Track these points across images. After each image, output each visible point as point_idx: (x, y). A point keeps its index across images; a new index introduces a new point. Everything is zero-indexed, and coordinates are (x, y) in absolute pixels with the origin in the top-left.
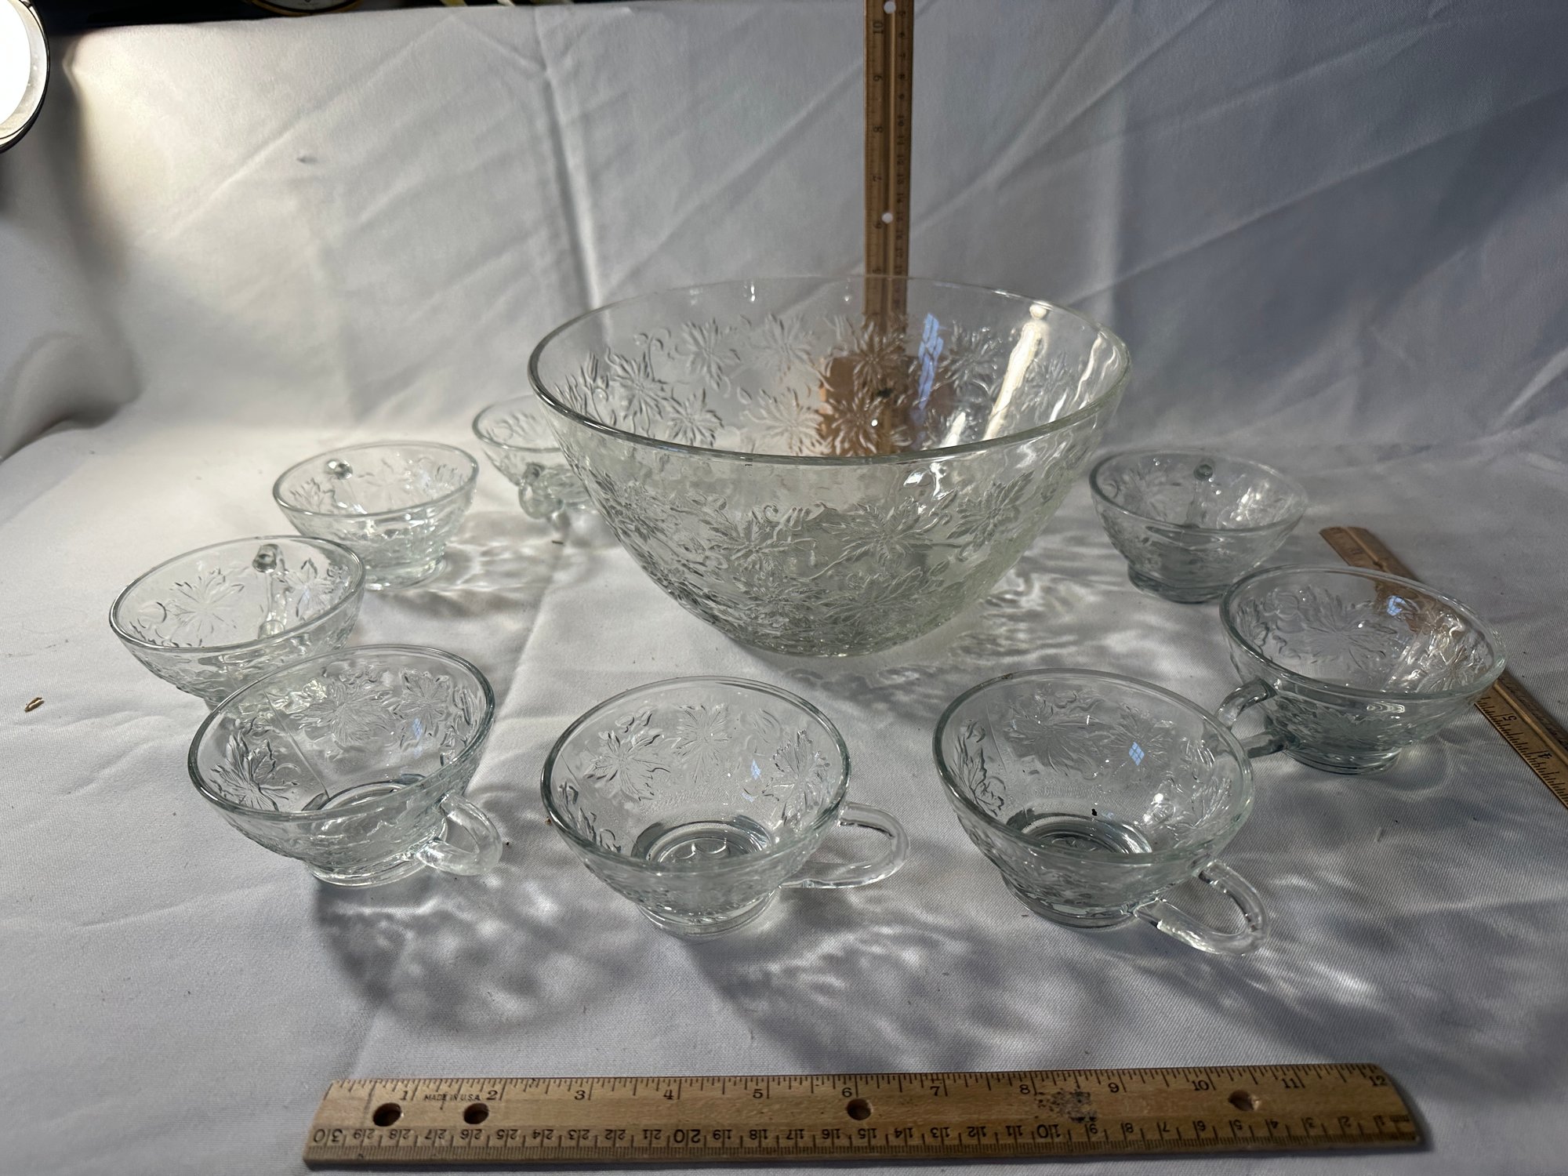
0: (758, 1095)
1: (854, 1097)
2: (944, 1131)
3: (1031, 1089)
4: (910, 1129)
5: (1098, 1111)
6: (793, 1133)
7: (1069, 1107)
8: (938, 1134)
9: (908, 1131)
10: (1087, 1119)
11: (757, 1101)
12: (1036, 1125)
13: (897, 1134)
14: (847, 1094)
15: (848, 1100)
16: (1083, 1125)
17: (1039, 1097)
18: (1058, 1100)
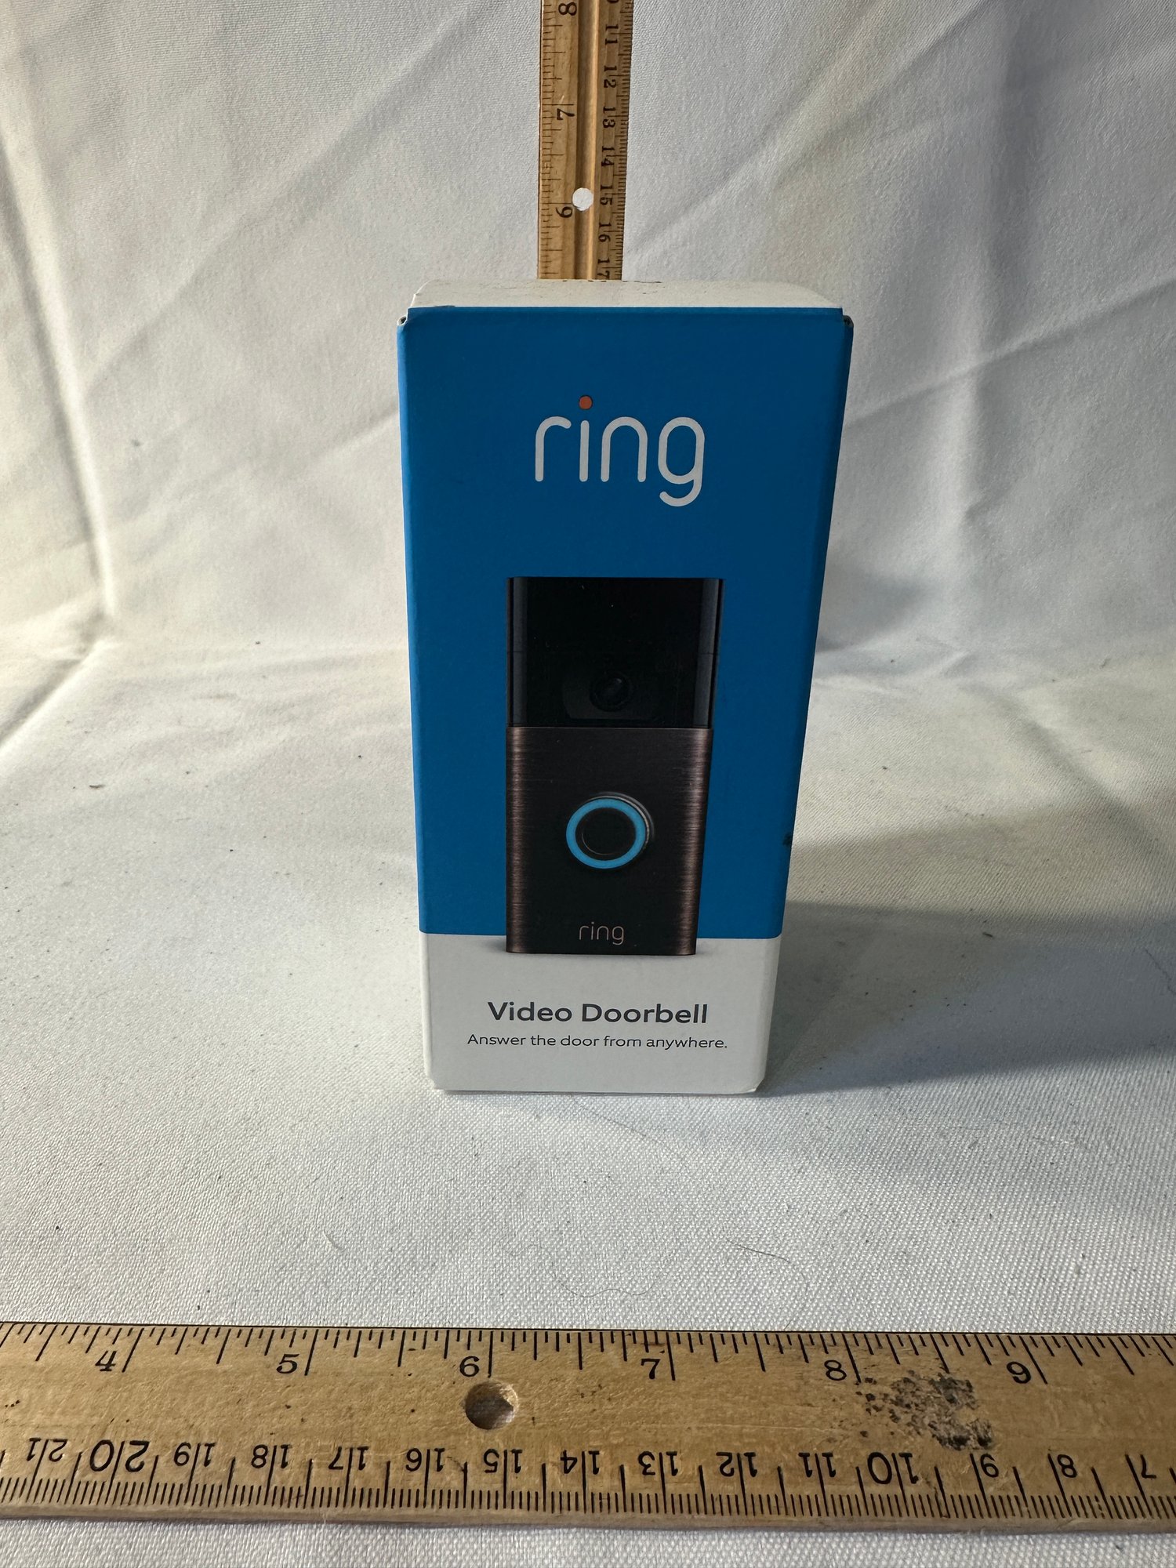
0: (287, 1367)
1: (482, 1377)
2: (666, 1460)
3: (847, 1369)
4: (594, 1454)
5: (994, 1424)
6: (345, 1454)
7: (930, 1414)
8: (654, 1467)
9: (589, 1458)
10: (972, 1442)
11: (282, 1379)
12: (865, 1453)
13: (566, 1463)
14: (469, 1370)
15: (467, 1385)
16: (965, 1453)
17: (866, 1388)
18: (905, 1395)
